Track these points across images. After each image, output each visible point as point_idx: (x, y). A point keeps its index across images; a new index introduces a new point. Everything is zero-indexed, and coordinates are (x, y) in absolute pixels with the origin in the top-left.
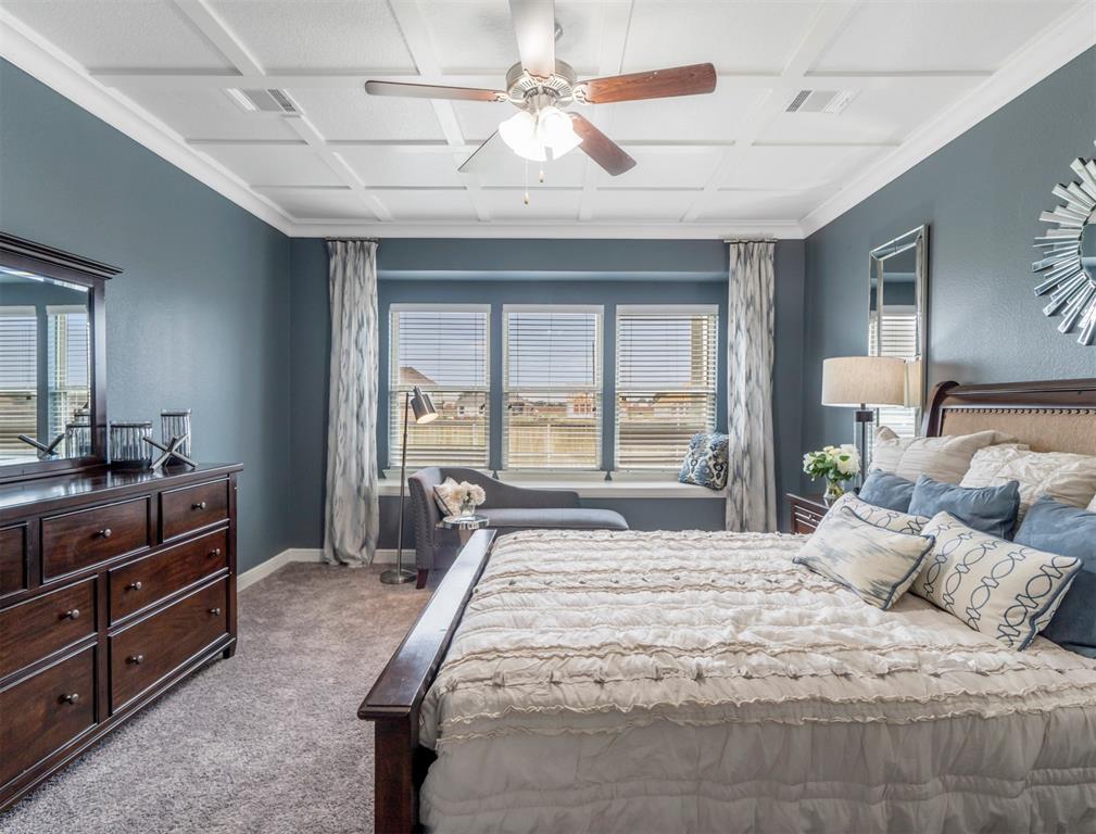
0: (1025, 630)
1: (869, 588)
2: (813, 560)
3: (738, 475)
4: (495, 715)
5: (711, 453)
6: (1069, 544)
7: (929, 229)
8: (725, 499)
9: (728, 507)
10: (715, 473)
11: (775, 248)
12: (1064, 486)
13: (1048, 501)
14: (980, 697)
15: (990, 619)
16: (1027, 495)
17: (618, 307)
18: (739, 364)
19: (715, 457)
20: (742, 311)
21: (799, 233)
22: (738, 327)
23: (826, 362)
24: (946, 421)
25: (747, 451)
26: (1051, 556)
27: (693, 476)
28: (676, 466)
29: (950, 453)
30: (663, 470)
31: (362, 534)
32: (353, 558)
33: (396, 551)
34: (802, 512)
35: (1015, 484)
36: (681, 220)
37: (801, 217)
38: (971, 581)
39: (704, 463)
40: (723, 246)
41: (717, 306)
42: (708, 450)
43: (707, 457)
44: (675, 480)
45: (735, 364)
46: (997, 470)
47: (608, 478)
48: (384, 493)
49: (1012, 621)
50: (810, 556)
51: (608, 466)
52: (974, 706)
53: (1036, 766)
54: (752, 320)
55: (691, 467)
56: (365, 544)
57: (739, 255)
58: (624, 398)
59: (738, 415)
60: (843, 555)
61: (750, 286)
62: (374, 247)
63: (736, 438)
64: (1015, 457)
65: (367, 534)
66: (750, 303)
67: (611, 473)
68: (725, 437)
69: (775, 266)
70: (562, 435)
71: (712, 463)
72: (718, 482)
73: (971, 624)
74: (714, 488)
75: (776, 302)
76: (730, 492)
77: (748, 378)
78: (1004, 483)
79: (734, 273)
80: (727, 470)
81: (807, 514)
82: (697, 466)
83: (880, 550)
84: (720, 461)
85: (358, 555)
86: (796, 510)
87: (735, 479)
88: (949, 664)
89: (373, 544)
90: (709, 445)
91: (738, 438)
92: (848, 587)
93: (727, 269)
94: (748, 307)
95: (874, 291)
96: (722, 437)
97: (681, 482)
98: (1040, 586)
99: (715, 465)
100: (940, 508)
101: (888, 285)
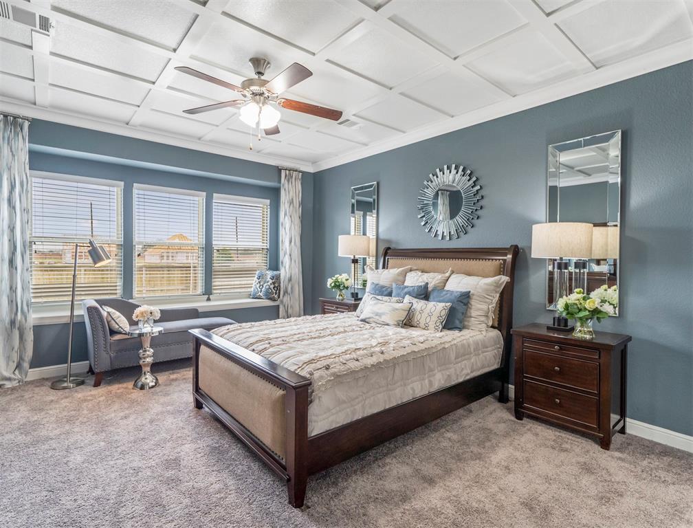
0: (441, 326)
1: (396, 323)
2: (369, 318)
3: (286, 292)
4: (333, 378)
5: (271, 281)
6: (446, 300)
7: (378, 184)
8: (278, 306)
9: (281, 310)
10: (274, 291)
11: (302, 176)
12: (438, 283)
13: (435, 289)
14: (444, 343)
15: (432, 325)
16: (430, 287)
17: (214, 194)
18: (286, 234)
19: (274, 283)
20: (287, 205)
21: (311, 169)
22: (285, 214)
23: (340, 237)
24: (389, 263)
25: (290, 280)
26: (444, 304)
27: (261, 294)
28: (249, 290)
29: (399, 274)
30: (240, 292)
31: (15, 357)
32: (9, 379)
33: (66, 365)
34: (328, 306)
35: (427, 284)
36: (258, 152)
37: (314, 162)
38: (425, 315)
39: (268, 287)
40: (279, 170)
41: (269, 201)
42: (269, 279)
43: (269, 284)
44: (249, 298)
45: (284, 233)
46: (418, 279)
47: (209, 299)
48: (38, 323)
49: (438, 325)
50: (368, 317)
51: (208, 291)
52: (443, 345)
53: (455, 359)
54: (292, 212)
55: (259, 290)
56: (19, 366)
57: (286, 176)
58: (218, 250)
59: (285, 260)
60: (383, 314)
61: (291, 193)
62: (26, 124)
63: (284, 273)
64: (421, 275)
65: (21, 359)
66: (291, 202)
67: (211, 296)
68: (278, 272)
69: (302, 184)
70: (182, 274)
71: (272, 286)
72: (276, 296)
73: (426, 328)
74: (273, 300)
75: (302, 203)
76: (282, 302)
77: (291, 242)
78: (423, 284)
79: (283, 185)
80: (280, 290)
81: (333, 307)
82: (264, 289)
83: (397, 309)
84: (276, 285)
85: (13, 376)
86: (325, 305)
87: (284, 294)
88: (433, 337)
89: (26, 365)
90: (269, 277)
91: (286, 273)
92: (388, 325)
93: (279, 181)
94: (290, 204)
95: (353, 205)
96: (275, 273)
97: (253, 298)
98: (444, 313)
99: (274, 288)
100: (406, 294)
101: (358, 202)
